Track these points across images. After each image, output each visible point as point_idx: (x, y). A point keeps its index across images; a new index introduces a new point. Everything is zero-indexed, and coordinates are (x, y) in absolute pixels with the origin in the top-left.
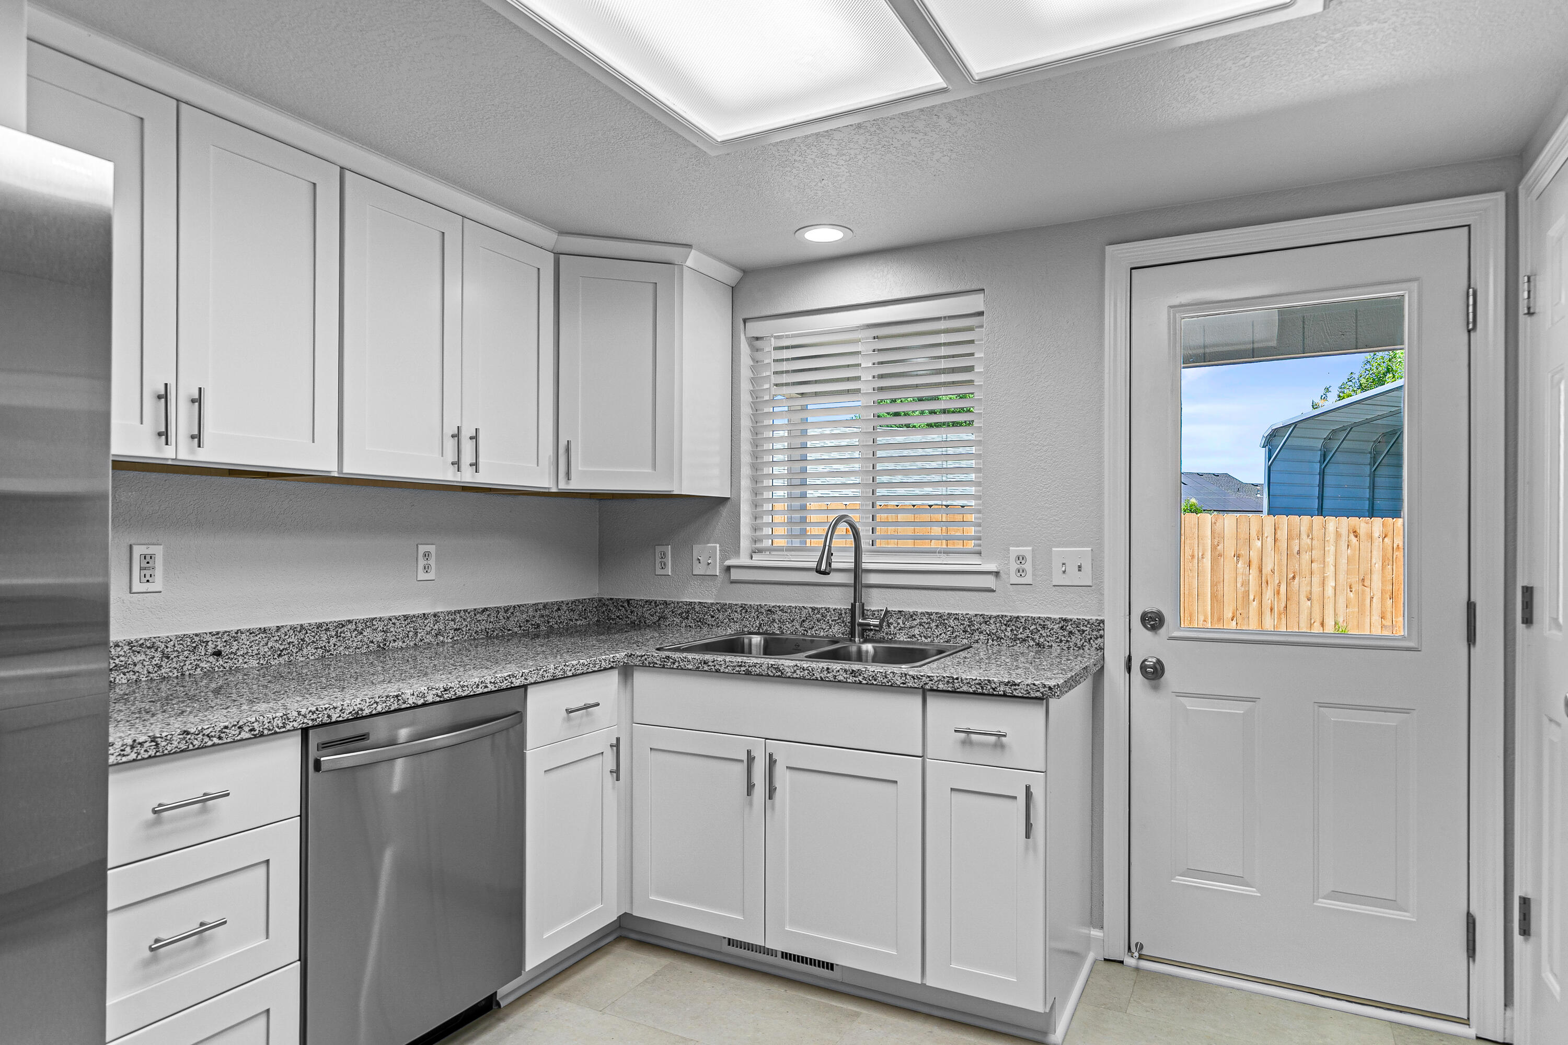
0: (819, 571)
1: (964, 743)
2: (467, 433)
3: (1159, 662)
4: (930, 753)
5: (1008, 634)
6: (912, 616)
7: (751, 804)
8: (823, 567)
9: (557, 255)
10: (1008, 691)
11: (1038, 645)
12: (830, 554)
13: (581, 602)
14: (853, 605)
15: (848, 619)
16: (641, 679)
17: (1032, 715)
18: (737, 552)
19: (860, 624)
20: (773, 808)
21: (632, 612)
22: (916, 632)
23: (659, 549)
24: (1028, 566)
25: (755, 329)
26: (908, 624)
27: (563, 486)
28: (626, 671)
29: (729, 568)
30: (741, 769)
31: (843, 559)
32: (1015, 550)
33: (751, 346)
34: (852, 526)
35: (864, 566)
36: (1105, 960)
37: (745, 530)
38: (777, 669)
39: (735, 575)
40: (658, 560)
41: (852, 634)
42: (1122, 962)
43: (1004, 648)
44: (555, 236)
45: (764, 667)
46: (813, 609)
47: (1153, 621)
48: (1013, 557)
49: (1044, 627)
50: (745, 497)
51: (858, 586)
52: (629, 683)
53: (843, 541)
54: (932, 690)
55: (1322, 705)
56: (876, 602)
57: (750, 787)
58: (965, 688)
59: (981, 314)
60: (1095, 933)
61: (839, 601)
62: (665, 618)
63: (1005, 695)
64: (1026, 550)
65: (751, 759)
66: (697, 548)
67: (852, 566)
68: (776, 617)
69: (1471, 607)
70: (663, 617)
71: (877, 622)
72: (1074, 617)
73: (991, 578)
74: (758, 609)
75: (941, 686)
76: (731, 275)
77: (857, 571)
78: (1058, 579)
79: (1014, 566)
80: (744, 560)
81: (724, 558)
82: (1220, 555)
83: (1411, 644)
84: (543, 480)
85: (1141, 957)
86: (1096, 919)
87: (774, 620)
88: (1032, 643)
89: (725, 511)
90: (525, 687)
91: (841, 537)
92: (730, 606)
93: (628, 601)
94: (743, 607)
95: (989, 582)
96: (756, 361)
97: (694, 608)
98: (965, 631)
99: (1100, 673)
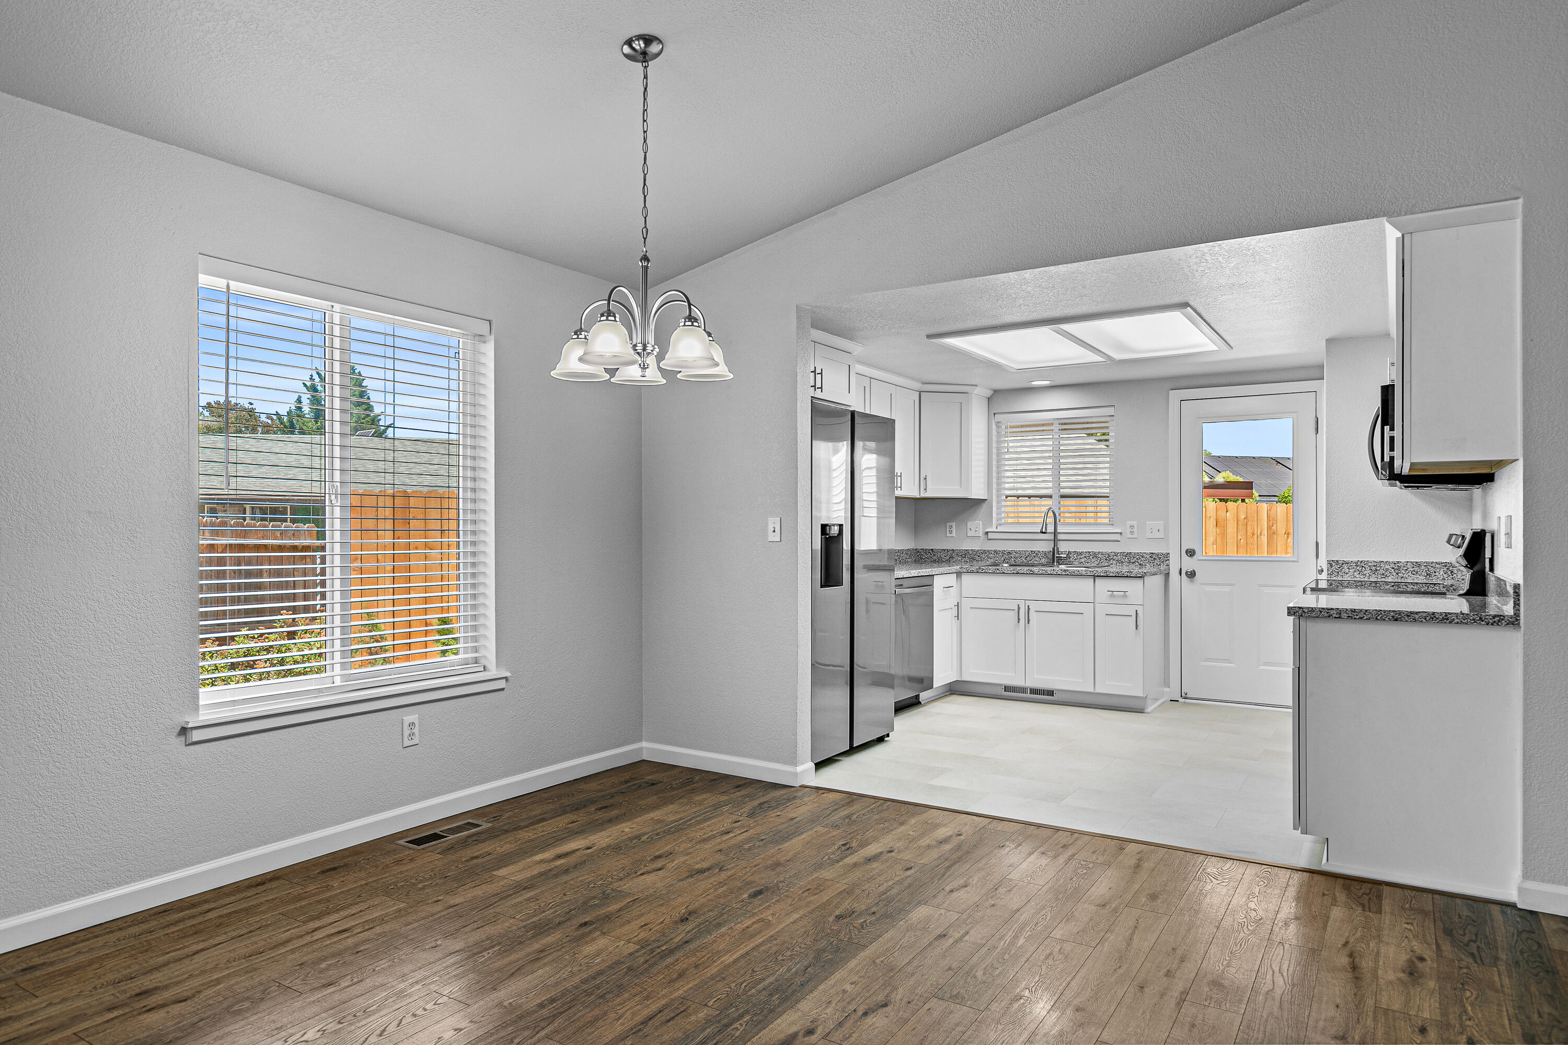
0: (1042, 532)
1: (1111, 596)
2: (899, 474)
3: (1194, 570)
4: (1097, 601)
5: (1127, 560)
6: (1081, 553)
7: (1019, 627)
8: (1044, 531)
9: (920, 392)
10: (1129, 574)
11: (1140, 564)
12: (1046, 525)
13: (909, 550)
14: (1054, 549)
15: (1050, 556)
16: (965, 577)
17: (1139, 582)
18: (991, 525)
19: (1057, 557)
20: (1029, 628)
21: (934, 555)
22: (1083, 560)
23: (948, 524)
24: (1135, 530)
25: (998, 418)
26: (1079, 557)
27: (923, 495)
28: (959, 574)
29: (987, 533)
30: (1014, 614)
31: (1051, 529)
32: (1129, 523)
33: (996, 425)
34: (1054, 513)
35: (1058, 531)
36: (1171, 700)
37: (994, 515)
38: (1031, 571)
39: (991, 536)
40: (948, 530)
41: (1053, 562)
42: (1178, 701)
43: (1124, 566)
44: (920, 385)
45: (1025, 570)
46: (1032, 551)
47: (1191, 553)
48: (1128, 526)
49: (1142, 557)
50: (994, 498)
51: (1055, 540)
52: (959, 580)
53: (1050, 520)
54: (1098, 576)
55: (1261, 586)
56: (1064, 547)
57: (1019, 619)
58: (1111, 575)
59: (1113, 416)
60: (1166, 689)
61: (1046, 547)
62: (953, 558)
63: (1127, 577)
64: (1134, 523)
65: (1019, 608)
66: (969, 524)
67: (1053, 531)
68: (1012, 555)
69: (1317, 544)
70: (951, 557)
71: (1065, 556)
72: (1156, 552)
73: (1118, 535)
74: (1003, 552)
75: (1102, 574)
76: (989, 393)
77: (1055, 533)
78: (1149, 535)
79: (1129, 530)
80: (994, 529)
81: (984, 528)
82: (1274, 533)
83: (1295, 559)
84: (915, 494)
85: (1185, 698)
86: (1167, 683)
87: (1011, 557)
88: (1137, 564)
89: (985, 506)
90: (933, 575)
91: (1050, 517)
92: (988, 551)
93: (932, 550)
94: (995, 551)
95: (1117, 537)
96: (998, 433)
97: (968, 553)
98: (1106, 560)
99: (1167, 575)
